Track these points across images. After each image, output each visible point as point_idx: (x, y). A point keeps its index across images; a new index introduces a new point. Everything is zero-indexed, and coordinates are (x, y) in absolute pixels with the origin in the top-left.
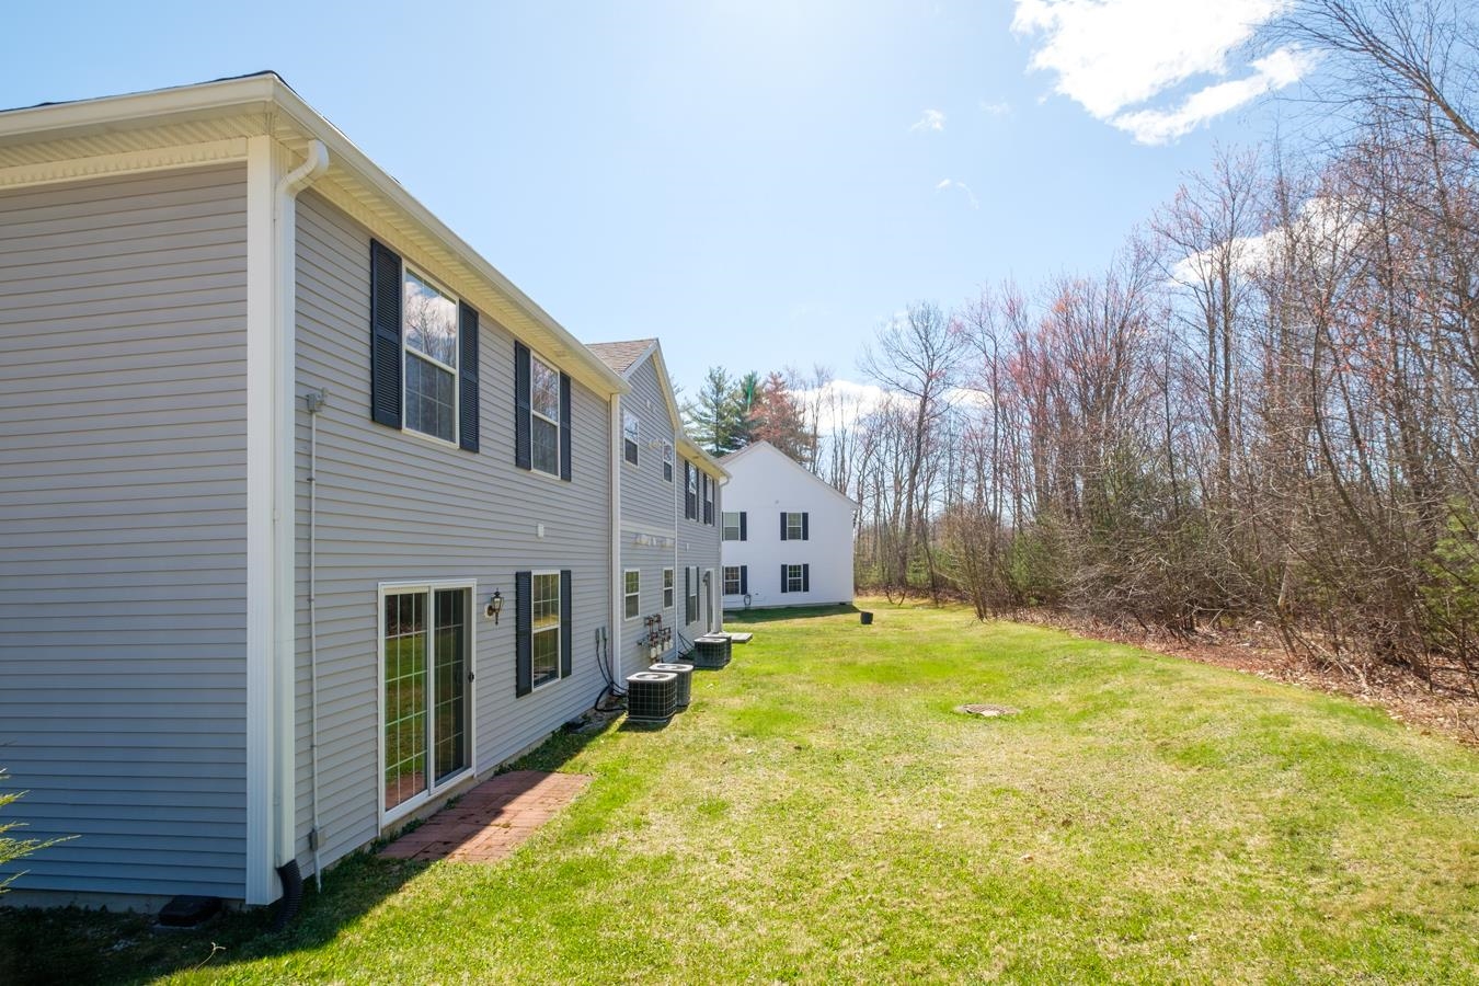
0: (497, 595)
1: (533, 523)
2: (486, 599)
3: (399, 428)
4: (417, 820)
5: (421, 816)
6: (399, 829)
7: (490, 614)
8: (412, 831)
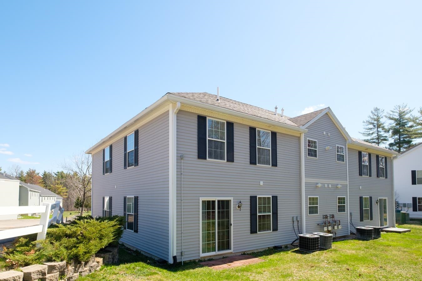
0: (240, 202)
1: (259, 181)
2: (237, 203)
3: (206, 159)
4: (212, 259)
5: (214, 258)
6: (206, 259)
7: (238, 208)
8: (210, 261)
